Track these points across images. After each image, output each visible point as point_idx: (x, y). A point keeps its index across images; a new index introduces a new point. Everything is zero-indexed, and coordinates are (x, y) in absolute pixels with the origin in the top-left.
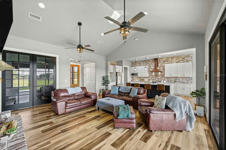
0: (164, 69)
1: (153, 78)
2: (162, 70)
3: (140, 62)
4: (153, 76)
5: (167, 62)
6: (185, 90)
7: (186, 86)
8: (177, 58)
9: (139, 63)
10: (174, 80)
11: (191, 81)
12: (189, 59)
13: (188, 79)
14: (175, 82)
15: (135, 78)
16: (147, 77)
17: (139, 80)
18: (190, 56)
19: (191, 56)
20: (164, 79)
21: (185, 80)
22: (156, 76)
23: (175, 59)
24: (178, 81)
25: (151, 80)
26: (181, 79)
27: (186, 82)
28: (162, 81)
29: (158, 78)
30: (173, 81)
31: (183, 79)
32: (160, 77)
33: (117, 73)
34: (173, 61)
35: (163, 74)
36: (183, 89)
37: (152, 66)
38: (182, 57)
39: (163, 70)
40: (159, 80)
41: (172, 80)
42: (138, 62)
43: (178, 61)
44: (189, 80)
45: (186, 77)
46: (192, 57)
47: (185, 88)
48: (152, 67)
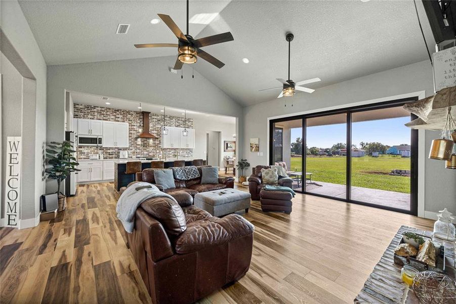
1: (138, 151)
3: (103, 109)
4: (138, 147)
5: (163, 122)
8: (177, 120)
9: (99, 113)
12: (189, 124)
14: (175, 156)
17: (102, 156)
22: (145, 145)
24: (178, 155)
27: (186, 155)
29: (148, 150)
30: (171, 155)
31: (184, 151)
32: (152, 148)
34: (171, 123)
35: (157, 142)
37: (135, 124)
38: (183, 119)
40: (150, 154)
41: (171, 153)
42: (99, 109)
43: (178, 124)
45: (187, 149)
48: (137, 128)
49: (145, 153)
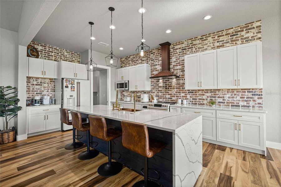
0: (183, 71)
1: (160, 94)
2: (179, 73)
3: (134, 56)
4: (160, 89)
5: (190, 50)
6: (241, 132)
7: (244, 118)
8: (216, 38)
9: (133, 61)
10: (209, 98)
11: (260, 101)
12: (250, 35)
13: (250, 95)
14: (212, 103)
15: (126, 94)
16: (148, 92)
17: (133, 99)
18: (255, 25)
19: (258, 24)
20: (183, 95)
21: (238, 98)
22: (168, 87)
23: (210, 39)
24: (219, 102)
25: (155, 98)
26: (228, 96)
27: (241, 103)
28: (180, 101)
29: (170, 92)
30: (205, 102)
31: (235, 94)
32: (176, 90)
33: (63, 79)
34: (205, 47)
35: (181, 82)
36: (237, 127)
37: (157, 63)
38: (230, 31)
39: (181, 73)
40: (174, 98)
41: (204, 97)
42: (132, 57)
43: (218, 44)
44: (251, 98)
45: (244, 90)
46: (260, 26)
47: (242, 126)
48: (159, 68)
49: (168, 96)
